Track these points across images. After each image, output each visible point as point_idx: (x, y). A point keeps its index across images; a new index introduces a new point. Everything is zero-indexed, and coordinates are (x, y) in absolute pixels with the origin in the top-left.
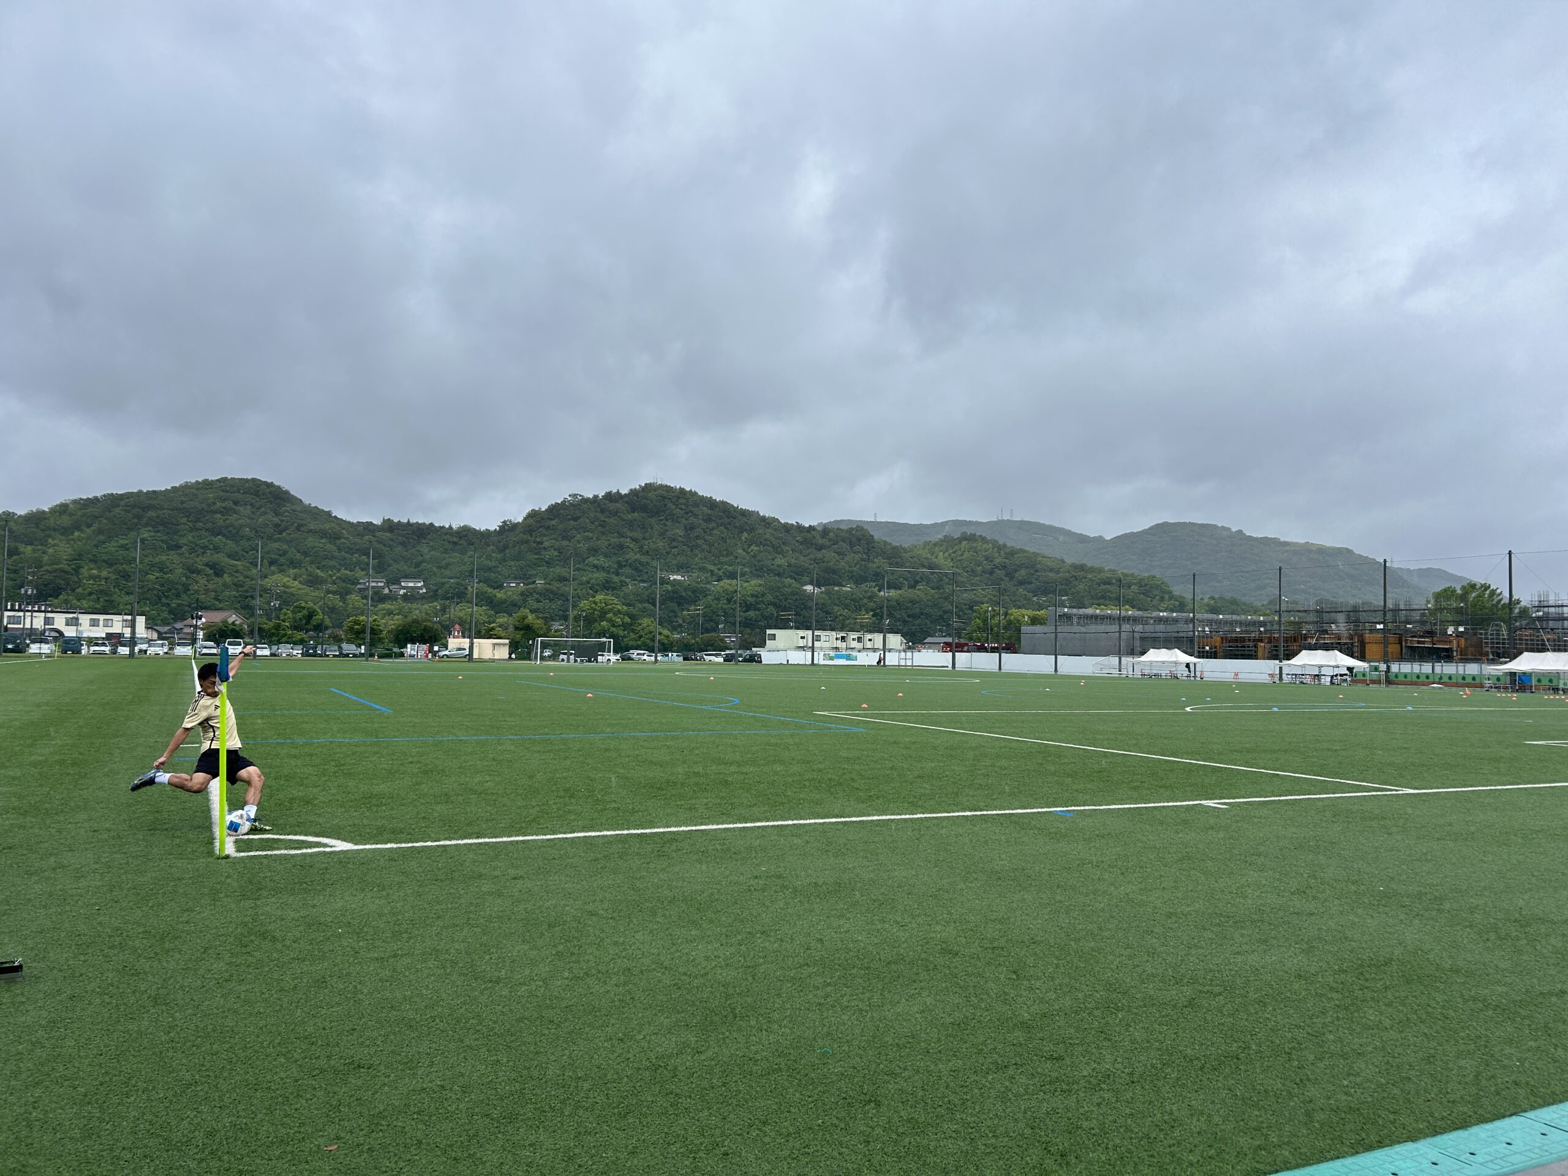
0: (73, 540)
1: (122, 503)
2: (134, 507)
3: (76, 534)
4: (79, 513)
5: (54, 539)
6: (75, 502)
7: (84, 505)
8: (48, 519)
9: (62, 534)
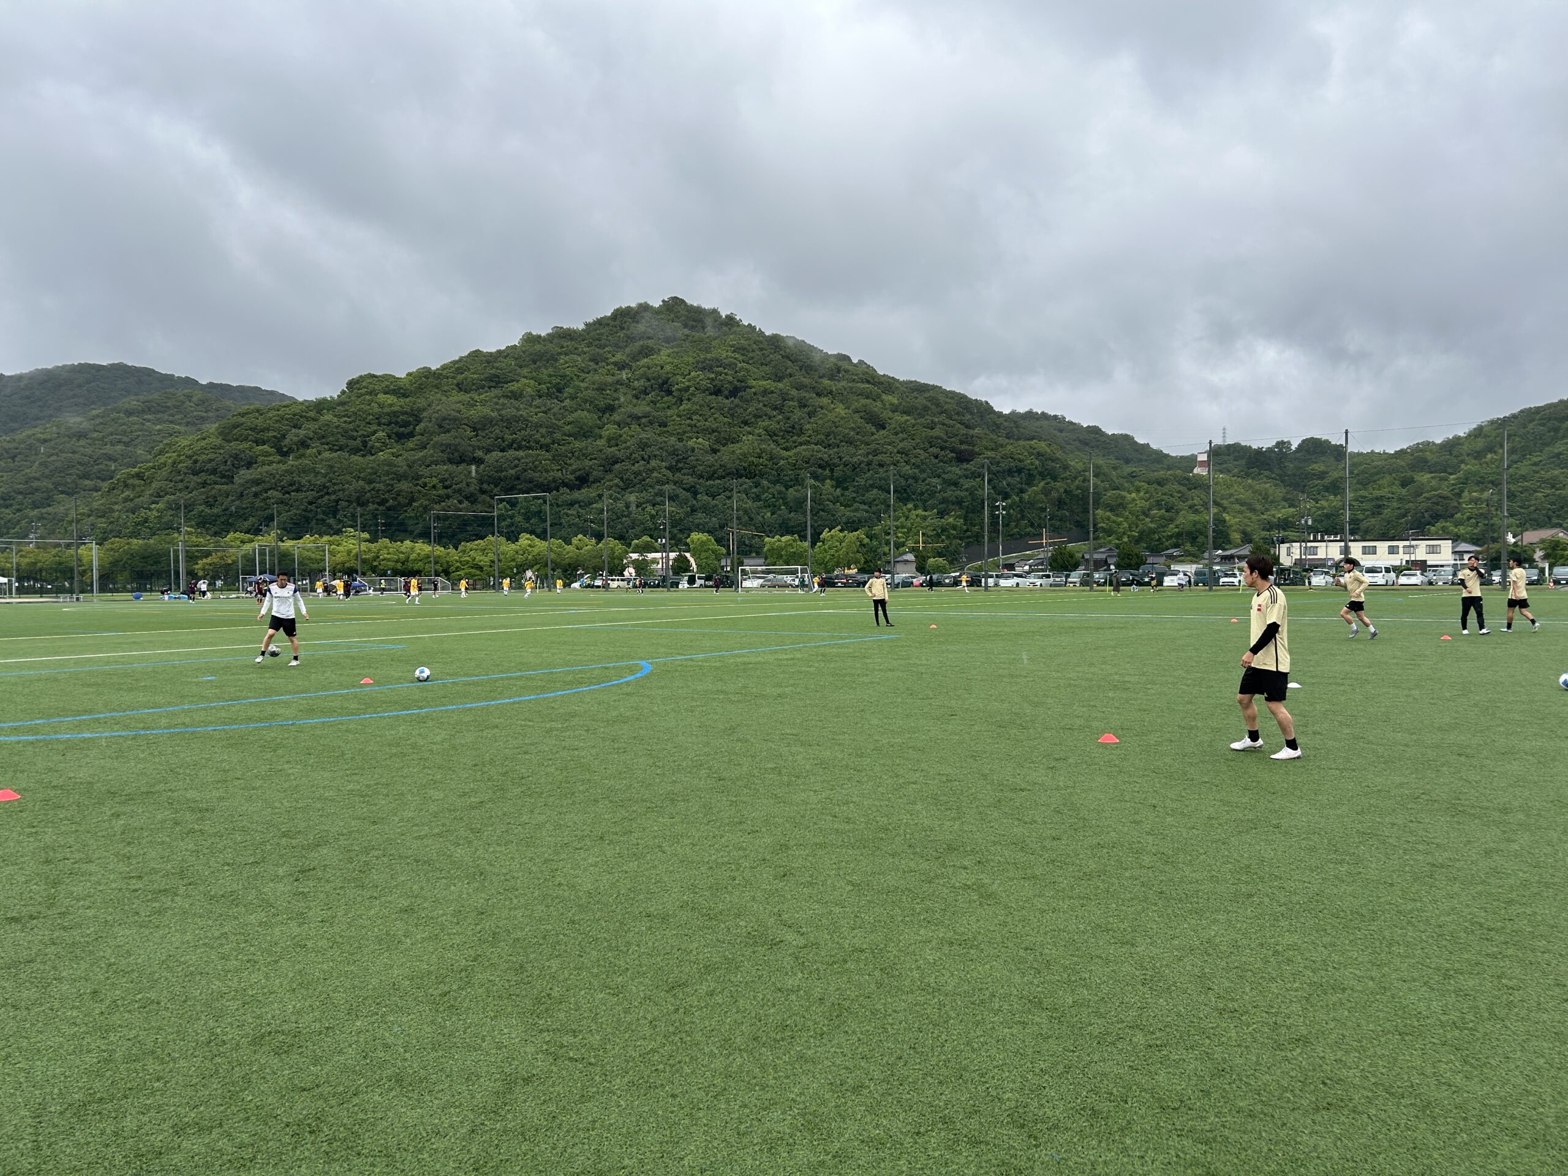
0: (1487, 463)
1: (1538, 417)
2: (1549, 419)
3: (1489, 456)
4: (1494, 435)
5: (1467, 464)
6: (1492, 422)
7: (1500, 424)
8: (1462, 444)
9: (1475, 458)
